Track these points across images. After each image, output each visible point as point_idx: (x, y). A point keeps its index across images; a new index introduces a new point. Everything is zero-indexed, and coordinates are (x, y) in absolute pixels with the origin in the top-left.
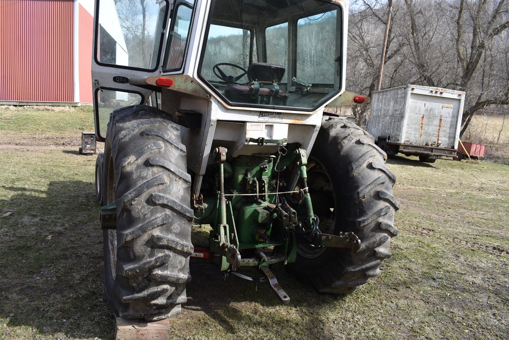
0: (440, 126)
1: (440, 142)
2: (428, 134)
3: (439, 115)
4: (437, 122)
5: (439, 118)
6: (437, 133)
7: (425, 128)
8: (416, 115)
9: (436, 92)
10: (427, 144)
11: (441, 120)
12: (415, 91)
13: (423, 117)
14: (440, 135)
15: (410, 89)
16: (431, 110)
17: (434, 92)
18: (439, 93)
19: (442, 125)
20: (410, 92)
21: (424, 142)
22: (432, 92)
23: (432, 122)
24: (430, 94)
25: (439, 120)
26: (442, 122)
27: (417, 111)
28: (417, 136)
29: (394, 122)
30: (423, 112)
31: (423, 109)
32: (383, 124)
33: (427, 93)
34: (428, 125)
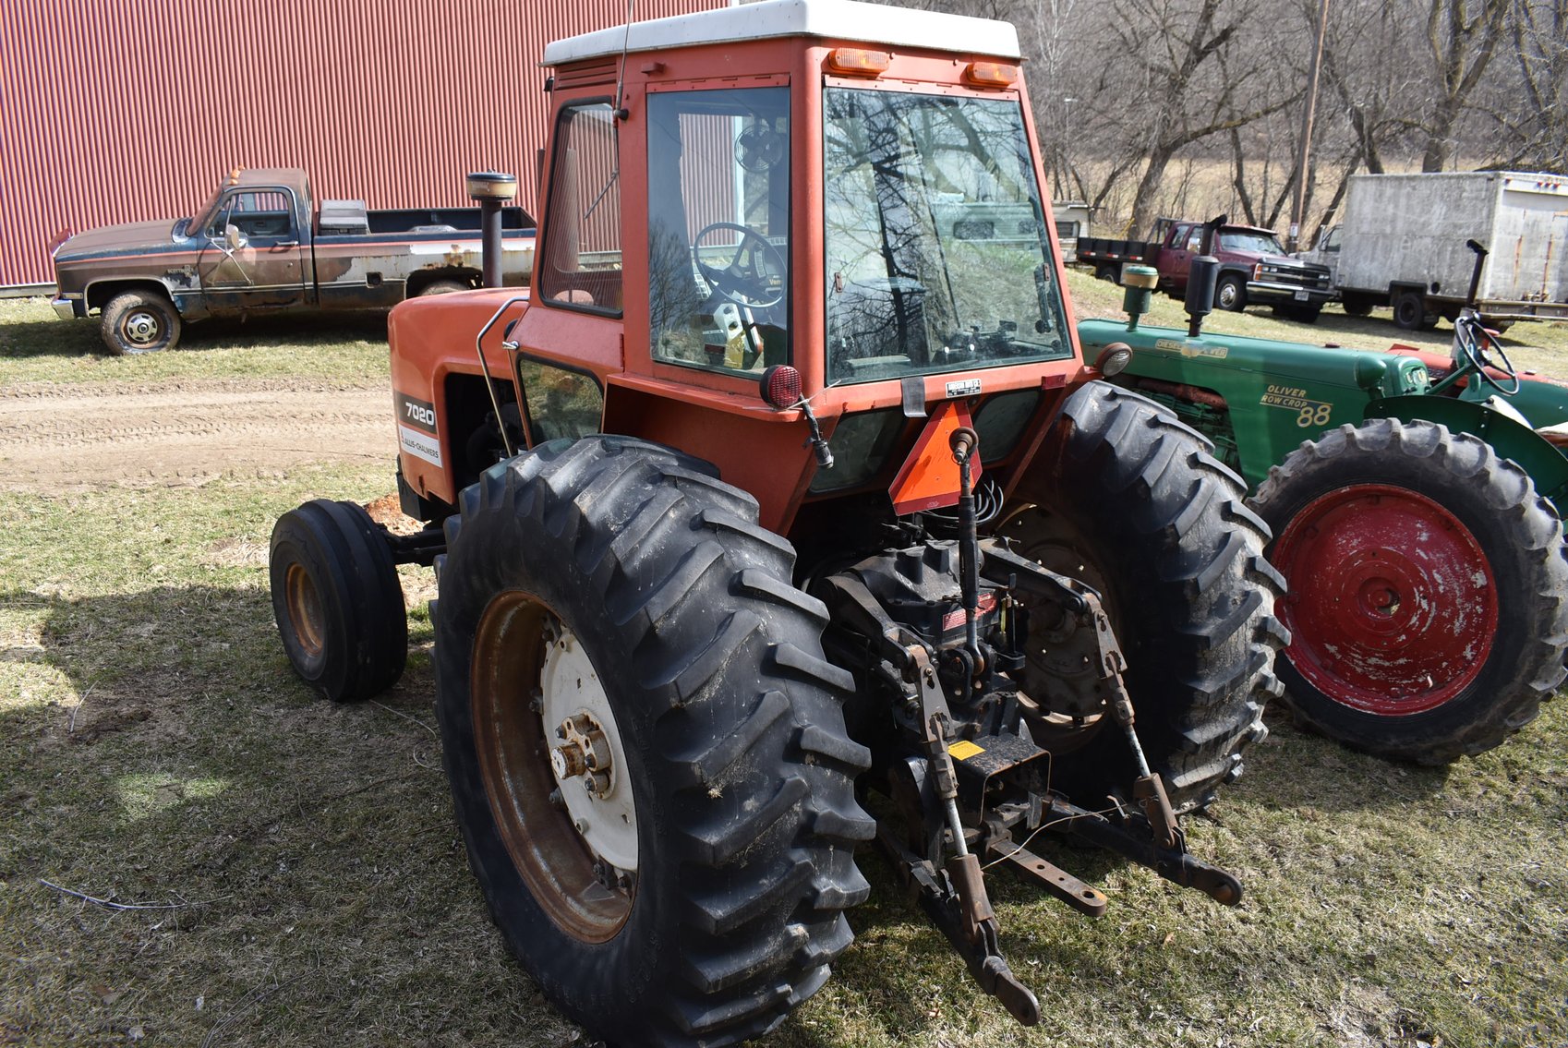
0: (1548, 258)
1: (1546, 292)
2: (1527, 276)
3: (1548, 234)
4: (1542, 250)
5: (1547, 240)
6: (1542, 273)
7: (1523, 262)
8: (1509, 237)
9: (1547, 185)
10: (1524, 298)
11: (1550, 243)
12: (1512, 186)
13: (1520, 240)
14: (1548, 277)
15: (1503, 181)
16: (1534, 224)
17: (1543, 185)
18: (1551, 186)
19: (1551, 255)
20: (1502, 188)
21: (1519, 293)
22: (1539, 184)
23: (1535, 249)
24: (1537, 190)
25: (1547, 245)
26: (1553, 248)
27: (1510, 229)
28: (1509, 281)
29: (1453, 252)
30: (1520, 230)
31: (1521, 222)
32: (1405, 255)
33: (1530, 188)
34: (1528, 256)
